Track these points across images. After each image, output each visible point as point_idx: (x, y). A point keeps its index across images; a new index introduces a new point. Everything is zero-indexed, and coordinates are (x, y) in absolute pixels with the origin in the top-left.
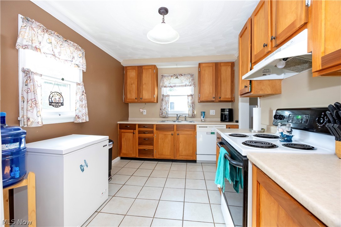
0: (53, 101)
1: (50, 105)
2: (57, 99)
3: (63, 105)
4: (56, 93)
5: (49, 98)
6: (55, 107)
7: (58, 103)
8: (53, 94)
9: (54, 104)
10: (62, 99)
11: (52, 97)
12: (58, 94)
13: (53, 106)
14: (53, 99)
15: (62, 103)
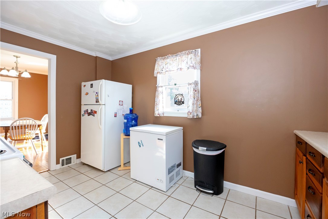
0: (177, 101)
1: (175, 104)
2: (180, 99)
3: (184, 103)
4: (179, 95)
5: (175, 99)
6: (178, 105)
7: (180, 102)
8: (177, 96)
9: (178, 103)
10: (183, 99)
11: (177, 98)
12: (180, 95)
13: (177, 104)
14: (177, 100)
15: (183, 102)
